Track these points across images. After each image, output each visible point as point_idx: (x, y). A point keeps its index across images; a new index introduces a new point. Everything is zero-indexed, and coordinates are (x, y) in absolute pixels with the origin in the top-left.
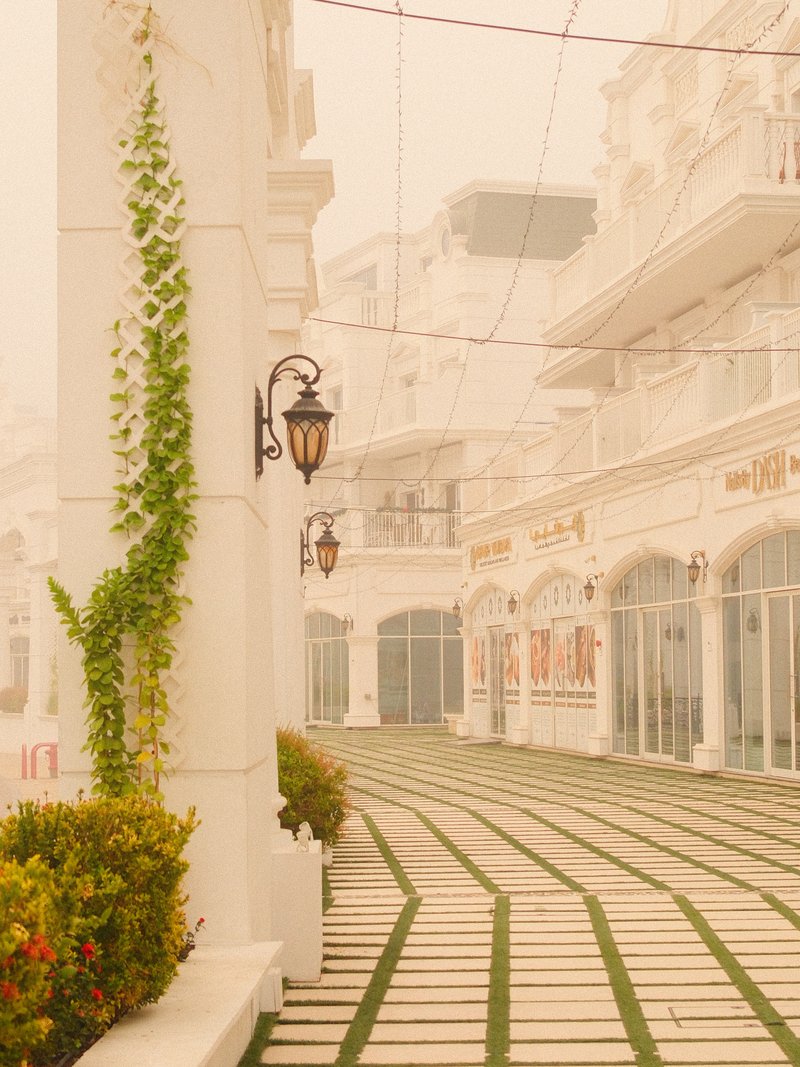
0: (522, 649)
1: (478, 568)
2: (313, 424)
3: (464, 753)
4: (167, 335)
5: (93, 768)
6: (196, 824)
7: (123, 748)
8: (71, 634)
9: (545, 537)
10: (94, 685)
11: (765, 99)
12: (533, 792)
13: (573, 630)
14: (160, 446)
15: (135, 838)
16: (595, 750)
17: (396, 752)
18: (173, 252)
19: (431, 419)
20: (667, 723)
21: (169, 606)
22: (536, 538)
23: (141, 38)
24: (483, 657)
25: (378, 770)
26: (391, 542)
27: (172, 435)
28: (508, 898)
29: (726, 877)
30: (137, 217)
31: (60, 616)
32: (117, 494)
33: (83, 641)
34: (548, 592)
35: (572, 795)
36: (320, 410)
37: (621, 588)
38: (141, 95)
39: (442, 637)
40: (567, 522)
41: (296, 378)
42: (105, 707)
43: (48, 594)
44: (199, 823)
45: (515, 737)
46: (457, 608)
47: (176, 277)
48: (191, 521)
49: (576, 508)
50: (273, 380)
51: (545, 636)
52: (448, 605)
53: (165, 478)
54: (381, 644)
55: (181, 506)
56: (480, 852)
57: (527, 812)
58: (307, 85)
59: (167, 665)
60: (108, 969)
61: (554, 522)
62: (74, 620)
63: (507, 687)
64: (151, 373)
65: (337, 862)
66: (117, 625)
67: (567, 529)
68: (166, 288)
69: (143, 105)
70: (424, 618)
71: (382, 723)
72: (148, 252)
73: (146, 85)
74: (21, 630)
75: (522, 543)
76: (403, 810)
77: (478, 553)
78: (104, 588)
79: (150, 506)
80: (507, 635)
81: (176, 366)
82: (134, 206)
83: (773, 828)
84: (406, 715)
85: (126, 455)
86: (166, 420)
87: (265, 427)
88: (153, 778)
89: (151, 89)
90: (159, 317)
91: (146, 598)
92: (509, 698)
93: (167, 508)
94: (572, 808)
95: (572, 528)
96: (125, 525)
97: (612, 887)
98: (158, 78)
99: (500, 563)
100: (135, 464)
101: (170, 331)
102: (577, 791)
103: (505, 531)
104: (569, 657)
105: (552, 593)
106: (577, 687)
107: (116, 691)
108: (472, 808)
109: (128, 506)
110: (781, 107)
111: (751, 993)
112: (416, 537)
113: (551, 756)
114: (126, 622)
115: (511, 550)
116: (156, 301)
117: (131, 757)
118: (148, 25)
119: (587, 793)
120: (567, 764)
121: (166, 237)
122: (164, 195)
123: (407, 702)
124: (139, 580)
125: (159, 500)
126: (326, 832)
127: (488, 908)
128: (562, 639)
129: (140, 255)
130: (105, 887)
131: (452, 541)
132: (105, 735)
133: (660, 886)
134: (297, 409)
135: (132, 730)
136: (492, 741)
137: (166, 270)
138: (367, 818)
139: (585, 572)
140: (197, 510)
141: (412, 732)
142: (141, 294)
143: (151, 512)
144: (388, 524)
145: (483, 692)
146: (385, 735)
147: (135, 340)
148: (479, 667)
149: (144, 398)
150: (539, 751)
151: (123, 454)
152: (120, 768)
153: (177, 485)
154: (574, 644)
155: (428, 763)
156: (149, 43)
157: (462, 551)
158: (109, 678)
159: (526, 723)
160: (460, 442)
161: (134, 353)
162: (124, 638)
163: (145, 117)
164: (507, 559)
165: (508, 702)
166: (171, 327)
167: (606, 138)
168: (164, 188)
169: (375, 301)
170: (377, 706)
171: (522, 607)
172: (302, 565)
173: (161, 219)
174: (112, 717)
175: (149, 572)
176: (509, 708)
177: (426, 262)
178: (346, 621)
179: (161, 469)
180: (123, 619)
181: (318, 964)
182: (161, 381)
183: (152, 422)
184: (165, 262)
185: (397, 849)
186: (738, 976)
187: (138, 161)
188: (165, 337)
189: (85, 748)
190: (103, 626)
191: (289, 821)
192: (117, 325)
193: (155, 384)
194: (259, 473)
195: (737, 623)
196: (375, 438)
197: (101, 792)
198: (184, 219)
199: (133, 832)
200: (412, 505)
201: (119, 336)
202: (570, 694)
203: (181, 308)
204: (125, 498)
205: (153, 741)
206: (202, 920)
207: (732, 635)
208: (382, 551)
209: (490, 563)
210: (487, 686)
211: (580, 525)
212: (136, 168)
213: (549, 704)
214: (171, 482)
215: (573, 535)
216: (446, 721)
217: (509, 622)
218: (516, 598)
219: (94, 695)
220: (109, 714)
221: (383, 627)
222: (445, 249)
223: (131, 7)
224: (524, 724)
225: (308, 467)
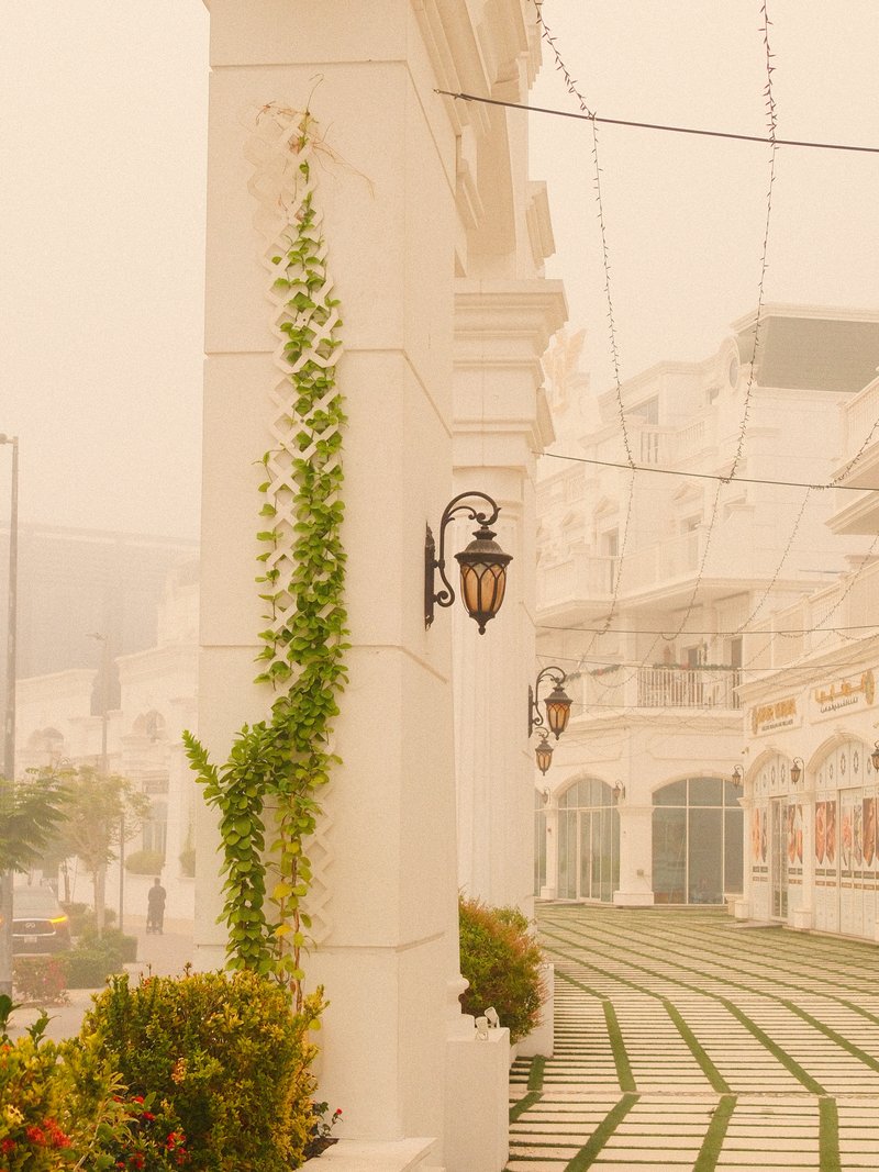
0: (806, 823)
1: (760, 732)
2: (489, 568)
3: (739, 937)
4: (320, 468)
5: (228, 940)
6: (323, 1004)
7: (262, 920)
8: (208, 793)
9: (831, 698)
10: (232, 851)
12: (800, 982)
13: (861, 803)
14: (311, 590)
15: (236, 1018)
17: (664, 935)
18: (328, 379)
21: (317, 765)
22: (822, 700)
23: (298, 145)
24: (764, 831)
25: (638, 954)
26: (669, 701)
27: (324, 578)
28: (736, 1098)
30: (290, 340)
31: (196, 773)
32: (263, 641)
33: (221, 801)
34: (834, 760)
35: (843, 986)
36: (496, 552)
38: (296, 207)
39: (724, 807)
40: (856, 682)
41: (471, 517)
42: (243, 874)
44: (327, 1003)
45: (797, 921)
46: (737, 776)
47: (331, 405)
48: (344, 673)
49: (864, 667)
50: (446, 519)
51: (830, 809)
52: (727, 772)
53: (315, 626)
54: (654, 814)
55: (332, 656)
56: (720, 1047)
57: (788, 1004)
58: (541, 198)
59: (310, 829)
61: (841, 683)
62: (212, 778)
63: (790, 865)
64: (301, 511)
65: (558, 1054)
66: (257, 786)
67: (854, 690)
68: (319, 418)
69: (300, 219)
70: (704, 787)
71: (655, 902)
72: (301, 378)
73: (303, 196)
75: (806, 705)
76: (651, 998)
77: (761, 715)
78: (242, 744)
79: (298, 655)
80: (790, 807)
81: (329, 502)
82: (287, 328)
84: (683, 895)
85: (273, 600)
86: (316, 561)
87: (437, 571)
88: (293, 954)
89: (308, 201)
90: (311, 449)
91: (290, 756)
92: (791, 877)
93: (316, 658)
94: (839, 1001)
95: (861, 689)
96: (271, 676)
97: (855, 1089)
98: (315, 190)
99: (783, 727)
100: (283, 610)
101: (323, 464)
102: (851, 982)
103: (791, 691)
104: (856, 833)
105: (839, 759)
106: (865, 867)
107: (255, 856)
108: (728, 998)
109: (274, 654)
112: (697, 698)
113: (834, 942)
114: (269, 781)
115: (795, 712)
116: (309, 431)
117: (271, 929)
118: (305, 131)
119: (861, 985)
120: (848, 952)
121: (321, 362)
122: (319, 316)
123: (684, 880)
124: (284, 736)
125: (308, 648)
126: (517, 1019)
127: (709, 1108)
128: (849, 813)
129: (292, 381)
130: (198, 1071)
131: (736, 703)
132: (243, 906)
134: (471, 551)
135: (273, 900)
136: (773, 924)
137: (320, 398)
138: (608, 1006)
139: (874, 738)
140: (349, 660)
141: (689, 913)
142: (292, 423)
143: (299, 662)
144: (667, 681)
145: (764, 870)
146: (658, 915)
147: (285, 474)
148: (761, 841)
149: (295, 537)
150: (823, 937)
151: (269, 598)
152: (258, 942)
153: (328, 633)
154: (861, 819)
155: (694, 947)
156: (306, 151)
157: (744, 714)
158: (246, 843)
159: (810, 905)
160: (746, 593)
161: (284, 488)
162: (267, 799)
163: (301, 232)
164: (791, 722)
165: (790, 881)
166: (324, 460)
168: (320, 308)
169: (656, 435)
170: (650, 884)
171: (806, 776)
172: (530, 724)
173: (315, 343)
174: (251, 886)
175: (294, 728)
176: (791, 887)
177: (713, 394)
178: (617, 789)
179: (311, 615)
180: (265, 779)
182: (313, 519)
183: (302, 564)
184: (319, 389)
185: (630, 1041)
187: (292, 279)
188: (317, 471)
189: (220, 919)
190: (242, 786)
191: (471, 1003)
192: (267, 457)
193: (306, 522)
194: (429, 621)
197: (237, 967)
198: (341, 342)
199: (234, 1011)
200: (694, 661)
201: (268, 470)
202: (858, 875)
203: (336, 439)
204: (272, 646)
205: (294, 913)
206: (339, 1112)
208: (656, 711)
209: (772, 727)
210: (768, 863)
211: (869, 686)
212: (290, 287)
213: (834, 884)
214: (320, 629)
215: (861, 697)
216: (726, 902)
217: (793, 793)
218: (800, 766)
219: (231, 861)
220: (247, 882)
221: (658, 796)
222: (733, 380)
223: (288, 112)
224: (807, 906)
225: (482, 615)
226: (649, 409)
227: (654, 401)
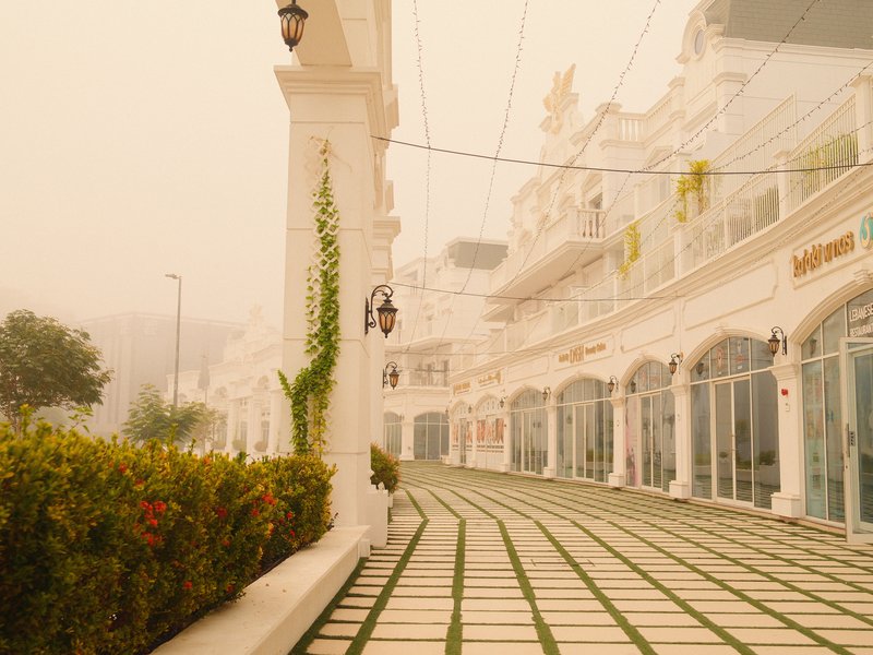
0: (473, 428)
1: (456, 395)
2: (389, 313)
6: (336, 471)
7: (307, 442)
8: (286, 394)
9: (484, 381)
10: (295, 416)
11: (578, 203)
12: (477, 484)
13: (495, 420)
14: (326, 318)
15: (310, 472)
16: (503, 470)
17: (421, 470)
18: (334, 239)
19: (437, 334)
20: (533, 462)
21: (328, 384)
22: (480, 382)
23: (323, 152)
24: (457, 432)
26: (420, 384)
27: (331, 314)
28: (465, 520)
29: (556, 515)
30: (319, 225)
31: (282, 387)
32: (307, 338)
33: (291, 397)
34: (485, 404)
35: (493, 486)
36: (392, 307)
37: (515, 404)
38: (322, 175)
39: (441, 424)
40: (493, 375)
41: (383, 294)
42: (300, 425)
43: (278, 377)
44: (338, 471)
45: (470, 465)
46: (447, 411)
47: (335, 249)
48: (338, 349)
49: (497, 369)
50: (373, 295)
51: (483, 423)
52: (443, 410)
53: (327, 332)
54: (415, 426)
55: (334, 343)
56: (454, 504)
58: (391, 187)
59: (326, 408)
60: (297, 524)
61: (488, 376)
62: (288, 389)
63: (467, 444)
64: (323, 289)
66: (306, 391)
67: (493, 378)
68: (330, 254)
69: (323, 179)
70: (433, 416)
71: (415, 459)
72: (323, 239)
73: (325, 171)
74: (266, 418)
75: (474, 385)
76: (423, 489)
77: (457, 388)
78: (301, 376)
79: (321, 343)
80: (468, 422)
81: (333, 286)
82: (318, 220)
83: (575, 498)
84: (425, 456)
86: (328, 308)
87: (370, 314)
88: (319, 455)
89: (327, 173)
90: (327, 265)
91: (318, 380)
92: (468, 448)
93: (328, 344)
94: (493, 490)
95: (495, 378)
96: (310, 350)
97: (508, 517)
98: (330, 168)
99: (465, 393)
100: (315, 326)
102: (495, 484)
103: (468, 379)
104: (493, 431)
105: (487, 405)
106: (496, 444)
107: (304, 418)
108: (451, 489)
109: (312, 342)
110: (584, 206)
111: (565, 554)
112: (431, 383)
115: (470, 387)
116: (326, 259)
117: (310, 446)
118: (326, 147)
119: (499, 485)
121: (331, 233)
122: (331, 216)
123: (425, 451)
124: (315, 373)
125: (325, 340)
126: (390, 487)
127: (456, 523)
128: (490, 424)
129: (320, 240)
131: (446, 384)
132: (299, 437)
133: (529, 517)
134: (383, 307)
135: (311, 435)
136: (461, 466)
137: (331, 246)
138: (408, 492)
139: (500, 396)
140: (340, 345)
141: (427, 463)
142: (320, 256)
143: (321, 346)
144: (420, 377)
145: (457, 446)
146: (415, 464)
147: (317, 275)
148: (456, 436)
149: (320, 298)
150: (479, 471)
151: (311, 321)
152: (305, 450)
153: (333, 334)
154: (495, 426)
156: (326, 155)
157: (450, 389)
158: (301, 413)
159: (475, 459)
161: (316, 280)
162: (308, 396)
163: (324, 184)
164: (468, 391)
165: (467, 450)
166: (332, 270)
167: (512, 220)
168: (331, 213)
170: (413, 452)
171: (474, 411)
172: (383, 384)
173: (329, 226)
174: (303, 429)
175: (319, 370)
176: (467, 453)
177: (438, 270)
178: (401, 416)
179: (326, 328)
180: (308, 389)
181: (385, 541)
182: (327, 292)
183: (323, 308)
184: (330, 243)
186: (560, 548)
187: (320, 202)
188: (329, 274)
189: (291, 442)
190: (300, 391)
191: (374, 480)
192: (310, 268)
193: (325, 293)
194: (366, 333)
195: (563, 420)
196: (414, 341)
198: (338, 226)
199: (309, 469)
200: (430, 369)
201: (310, 273)
202: (493, 447)
203: (336, 262)
204: (311, 339)
205: (319, 439)
207: (560, 429)
208: (416, 387)
209: (461, 393)
210: (459, 443)
211: (499, 376)
212: (319, 205)
213: (484, 451)
214: (330, 333)
215: (496, 381)
216: (441, 458)
217: (468, 417)
218: (471, 407)
219: (295, 420)
220: (301, 428)
221: (416, 419)
222: (446, 264)
223: (320, 140)
224: (474, 459)
225: (386, 331)
226: (414, 275)
227: (416, 272)
